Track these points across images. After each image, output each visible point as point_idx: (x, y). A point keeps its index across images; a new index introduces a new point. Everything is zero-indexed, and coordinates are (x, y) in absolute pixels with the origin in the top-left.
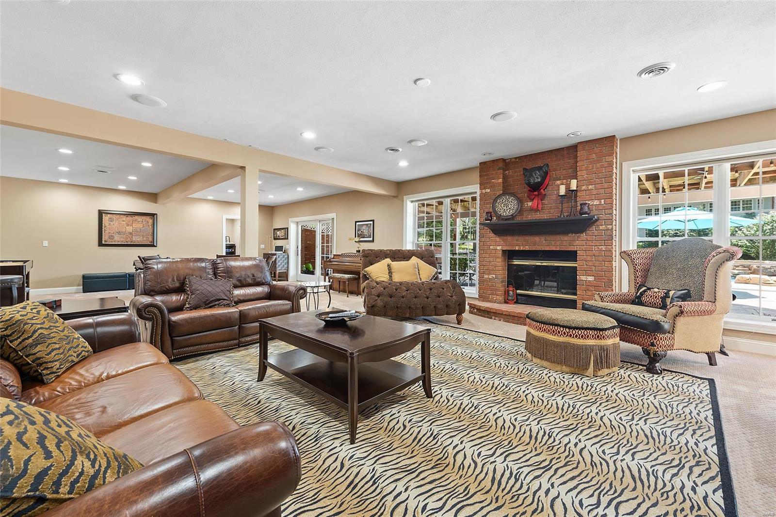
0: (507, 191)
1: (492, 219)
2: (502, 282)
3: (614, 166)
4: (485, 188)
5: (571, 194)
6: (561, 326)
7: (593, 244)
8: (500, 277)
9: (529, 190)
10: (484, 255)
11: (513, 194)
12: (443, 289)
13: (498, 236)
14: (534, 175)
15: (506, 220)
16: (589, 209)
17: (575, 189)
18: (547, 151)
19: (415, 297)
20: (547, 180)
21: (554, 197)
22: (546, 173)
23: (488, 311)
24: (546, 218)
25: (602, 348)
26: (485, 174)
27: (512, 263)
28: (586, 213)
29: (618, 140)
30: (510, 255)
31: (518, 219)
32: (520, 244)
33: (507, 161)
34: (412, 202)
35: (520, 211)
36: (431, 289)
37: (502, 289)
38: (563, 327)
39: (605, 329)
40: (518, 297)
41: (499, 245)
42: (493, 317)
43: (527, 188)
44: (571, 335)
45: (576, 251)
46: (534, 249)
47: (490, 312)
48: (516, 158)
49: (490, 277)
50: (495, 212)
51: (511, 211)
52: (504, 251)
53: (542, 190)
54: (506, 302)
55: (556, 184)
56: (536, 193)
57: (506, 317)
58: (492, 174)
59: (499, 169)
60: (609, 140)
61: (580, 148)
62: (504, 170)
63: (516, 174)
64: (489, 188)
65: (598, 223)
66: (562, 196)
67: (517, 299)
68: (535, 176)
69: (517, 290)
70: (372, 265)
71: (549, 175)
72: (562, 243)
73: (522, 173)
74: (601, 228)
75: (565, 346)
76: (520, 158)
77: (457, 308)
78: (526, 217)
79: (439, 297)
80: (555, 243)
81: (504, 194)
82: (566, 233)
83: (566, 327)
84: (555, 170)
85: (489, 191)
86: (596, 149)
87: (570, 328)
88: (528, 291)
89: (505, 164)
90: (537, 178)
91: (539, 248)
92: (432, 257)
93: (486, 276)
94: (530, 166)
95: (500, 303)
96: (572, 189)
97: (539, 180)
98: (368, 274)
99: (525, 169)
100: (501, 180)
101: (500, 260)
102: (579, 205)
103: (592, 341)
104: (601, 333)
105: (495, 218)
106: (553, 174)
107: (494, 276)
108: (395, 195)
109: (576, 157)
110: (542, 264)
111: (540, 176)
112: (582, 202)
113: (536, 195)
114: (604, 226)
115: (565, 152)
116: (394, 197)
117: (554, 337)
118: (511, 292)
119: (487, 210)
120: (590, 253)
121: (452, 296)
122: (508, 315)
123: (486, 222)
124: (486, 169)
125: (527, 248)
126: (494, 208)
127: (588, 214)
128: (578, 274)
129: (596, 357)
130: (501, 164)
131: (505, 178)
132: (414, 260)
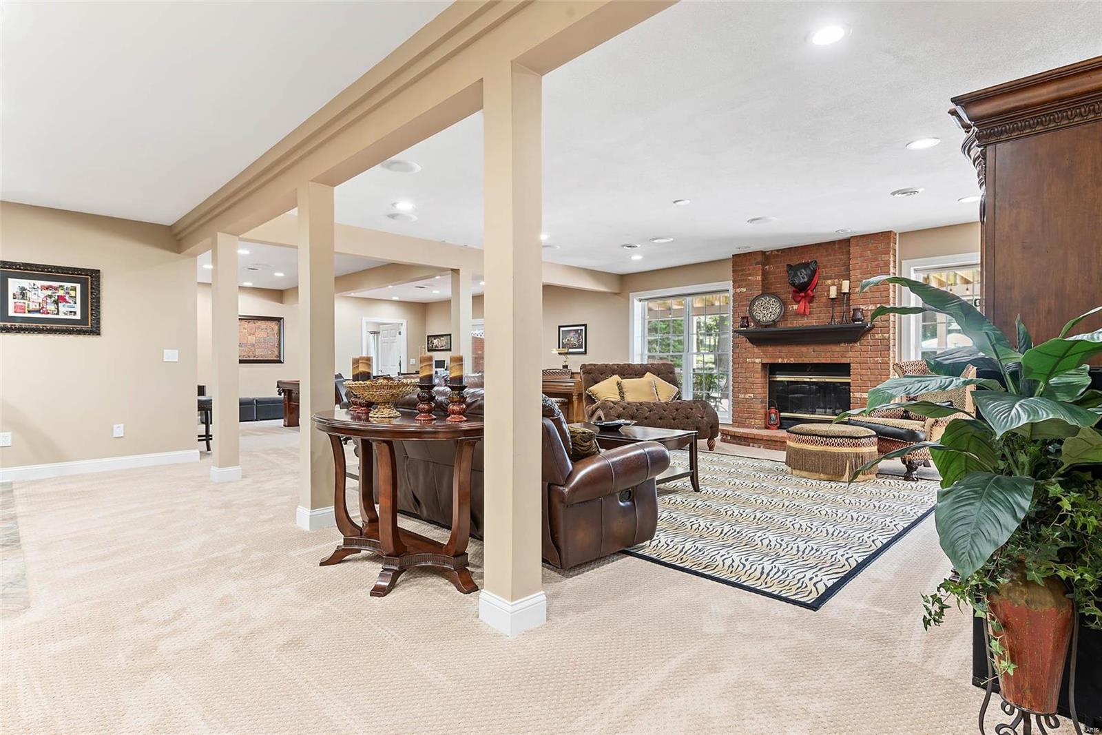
0: (767, 291)
1: (748, 325)
2: (762, 402)
3: (892, 265)
4: (739, 287)
5: (843, 298)
6: (819, 436)
7: (868, 355)
8: (759, 396)
9: (794, 291)
10: (738, 370)
11: (775, 295)
12: (692, 409)
13: (757, 346)
14: (799, 274)
15: (766, 327)
16: (862, 314)
17: (848, 291)
18: (816, 244)
19: (660, 419)
20: (815, 279)
21: (824, 299)
22: (814, 272)
23: (745, 438)
24: (815, 324)
25: (857, 455)
26: (739, 269)
27: (775, 379)
28: (859, 320)
29: (897, 235)
30: (772, 369)
31: (782, 326)
32: (784, 355)
33: (767, 253)
34: (640, 301)
35: (784, 316)
36: (677, 410)
37: (762, 411)
38: (821, 436)
39: (861, 438)
40: (782, 421)
41: (758, 357)
42: (751, 444)
43: (791, 289)
44: (828, 444)
45: (850, 364)
46: (800, 362)
47: (748, 438)
48: (778, 251)
49: (747, 396)
50: (753, 318)
51: (773, 316)
52: (764, 365)
53: (809, 291)
54: (767, 428)
55: (826, 283)
56: (803, 294)
57: (766, 443)
58: (749, 270)
59: (757, 263)
60: (886, 236)
61: (852, 242)
62: (764, 265)
63: (778, 271)
64: (744, 287)
65: (873, 331)
66: (832, 299)
67: (780, 423)
68: (801, 276)
69: (780, 412)
70: (596, 383)
71: (817, 273)
72: (833, 355)
73: (786, 269)
74: (877, 336)
75: (823, 455)
76: (783, 250)
77: (709, 431)
78: (791, 323)
79: (688, 418)
80: (825, 355)
81: (763, 295)
82: (838, 342)
83: (823, 436)
84: (825, 267)
85: (745, 290)
86: (871, 245)
87: (826, 437)
88: (795, 413)
89: (765, 257)
90: (803, 278)
91: (806, 361)
92: (671, 373)
93: (742, 396)
94: (795, 261)
95: (759, 428)
96: (843, 292)
97: (806, 280)
98: (593, 394)
99: (789, 265)
100: (759, 278)
101: (759, 376)
102: (851, 310)
103: (848, 448)
104: (857, 441)
105: (753, 324)
106: (823, 272)
107: (752, 395)
108: (617, 292)
109: (849, 253)
110: (811, 380)
111: (806, 275)
112: (855, 307)
113: (802, 297)
114: (880, 335)
115: (837, 246)
116: (616, 294)
117: (812, 447)
118: (773, 415)
119: (742, 315)
120: (865, 366)
121: (702, 418)
122: (768, 441)
123: (742, 329)
124: (741, 262)
125: (792, 361)
126: (751, 311)
127: (862, 321)
128: (851, 390)
129: (851, 463)
130: (760, 258)
131: (765, 274)
132: (649, 376)
